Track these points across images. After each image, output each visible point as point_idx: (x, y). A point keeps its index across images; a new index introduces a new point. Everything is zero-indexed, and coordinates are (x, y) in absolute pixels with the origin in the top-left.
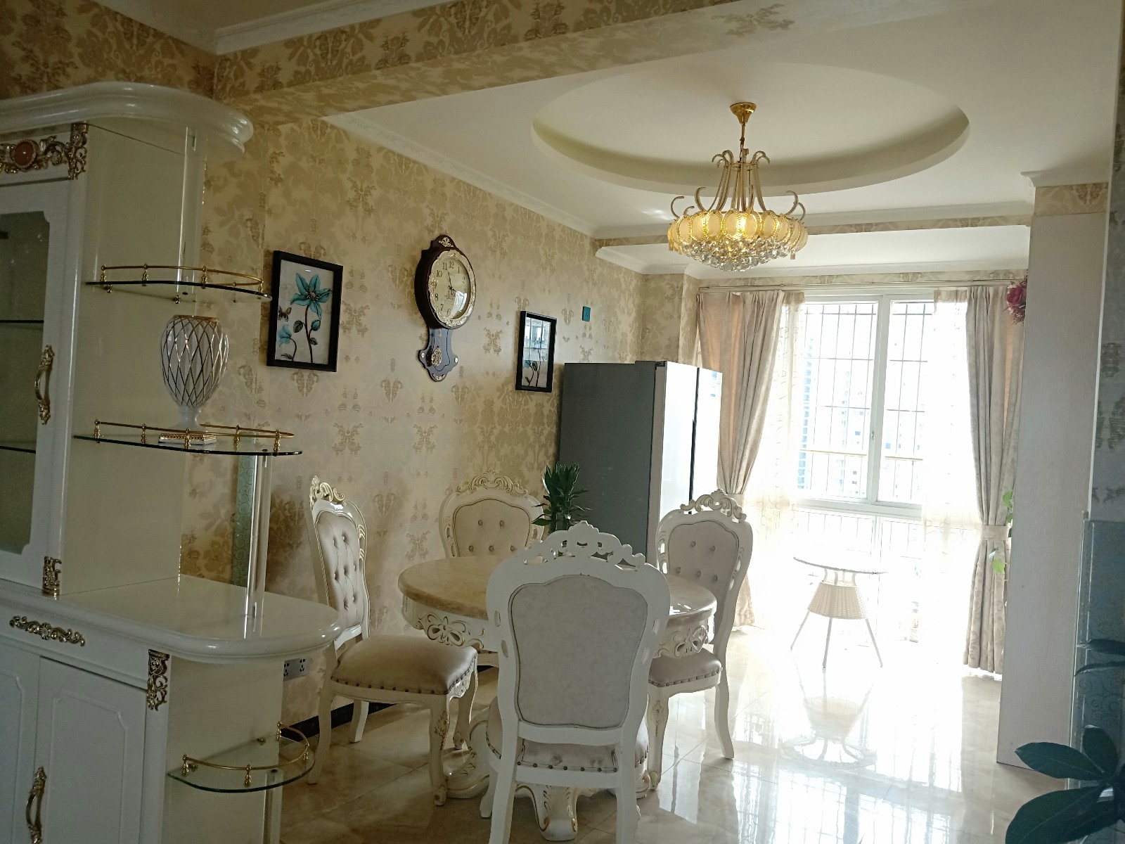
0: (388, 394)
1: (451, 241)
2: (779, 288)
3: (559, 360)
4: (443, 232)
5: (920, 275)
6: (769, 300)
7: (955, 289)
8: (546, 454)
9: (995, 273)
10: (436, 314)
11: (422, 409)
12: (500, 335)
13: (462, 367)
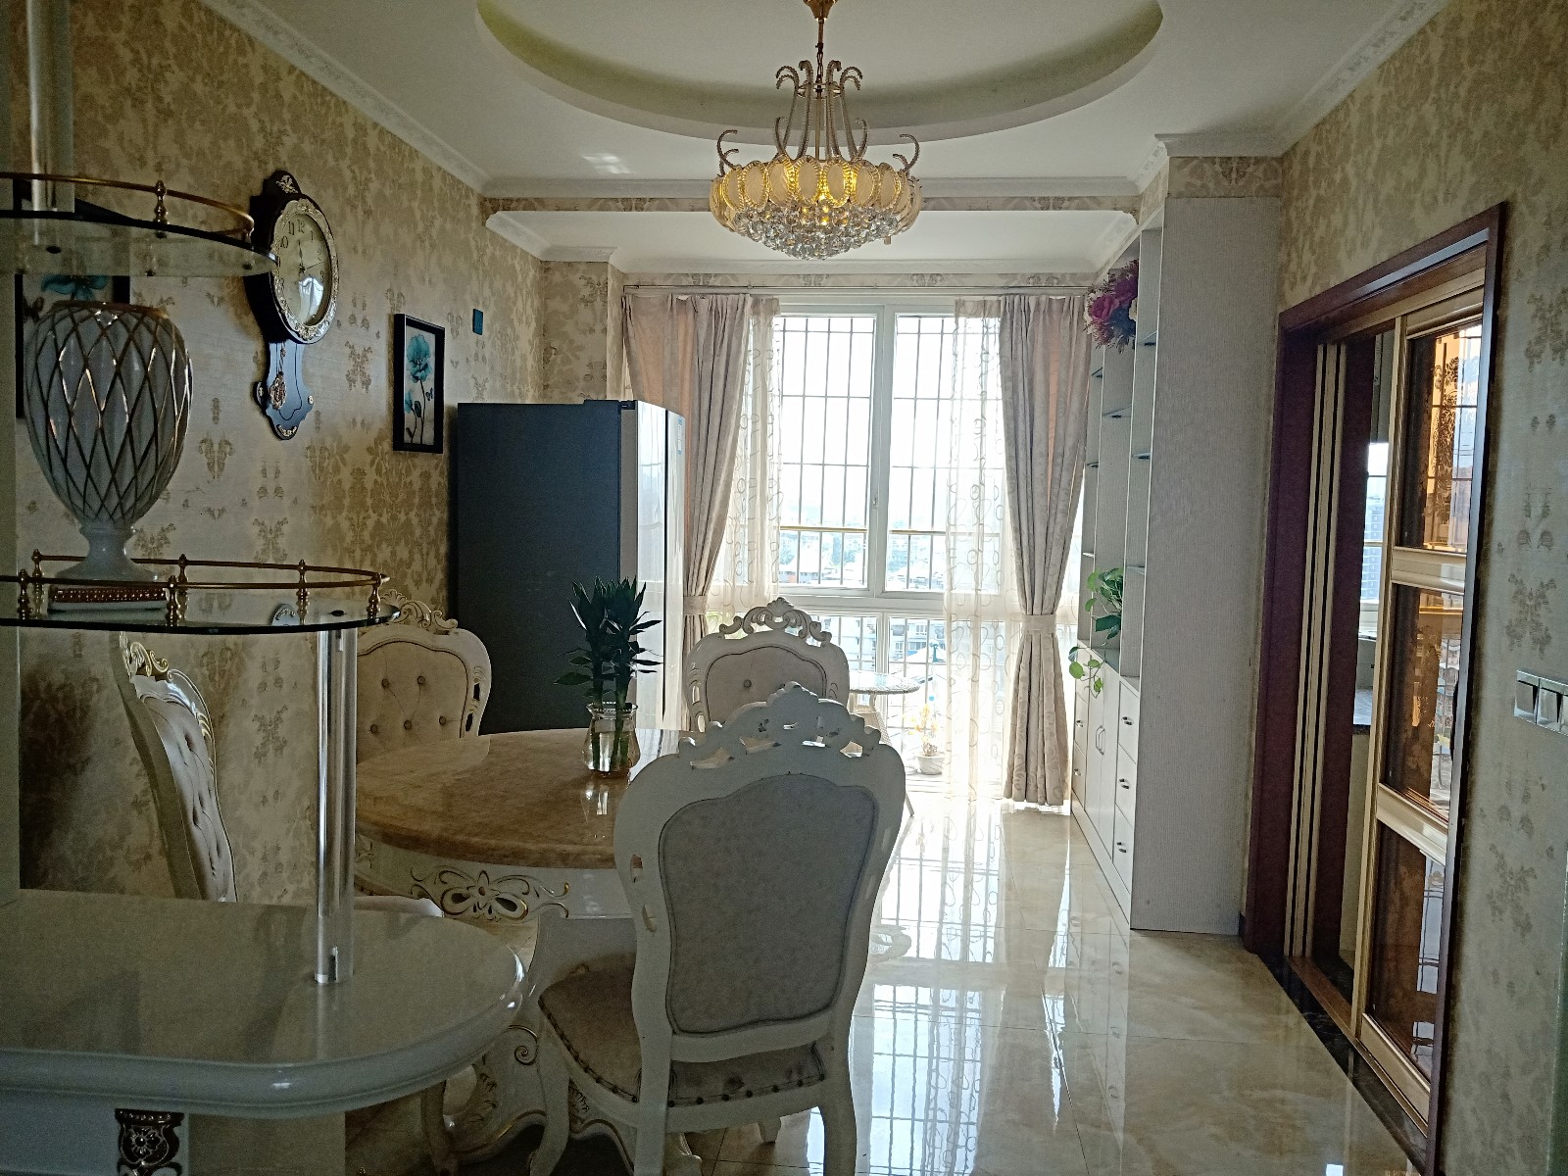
0: (210, 466)
1: (295, 185)
2: (744, 290)
3: (450, 400)
4: (280, 166)
5: (939, 278)
6: (732, 308)
7: (981, 298)
8: (437, 556)
9: (1036, 277)
10: (283, 315)
11: (263, 490)
12: (369, 355)
13: (318, 413)
